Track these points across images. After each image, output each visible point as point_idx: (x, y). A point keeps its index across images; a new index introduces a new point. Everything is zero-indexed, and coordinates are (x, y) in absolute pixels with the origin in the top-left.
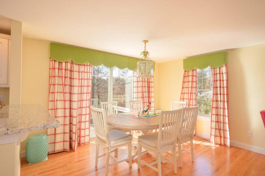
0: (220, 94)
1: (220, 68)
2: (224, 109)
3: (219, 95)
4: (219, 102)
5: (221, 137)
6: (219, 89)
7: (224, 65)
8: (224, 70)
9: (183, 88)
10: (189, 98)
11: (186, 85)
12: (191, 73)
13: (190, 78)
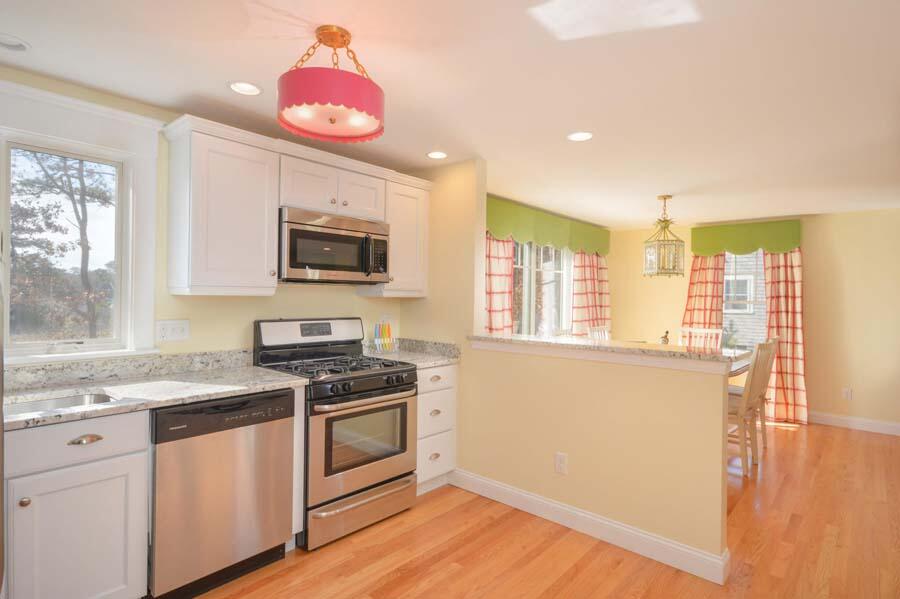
0: (787, 312)
1: (785, 255)
2: (794, 343)
3: (784, 315)
4: (785, 329)
5: (787, 404)
6: (783, 300)
7: (797, 249)
8: (796, 258)
9: (690, 297)
10: (707, 321)
11: (696, 290)
12: (710, 262)
13: (710, 275)
